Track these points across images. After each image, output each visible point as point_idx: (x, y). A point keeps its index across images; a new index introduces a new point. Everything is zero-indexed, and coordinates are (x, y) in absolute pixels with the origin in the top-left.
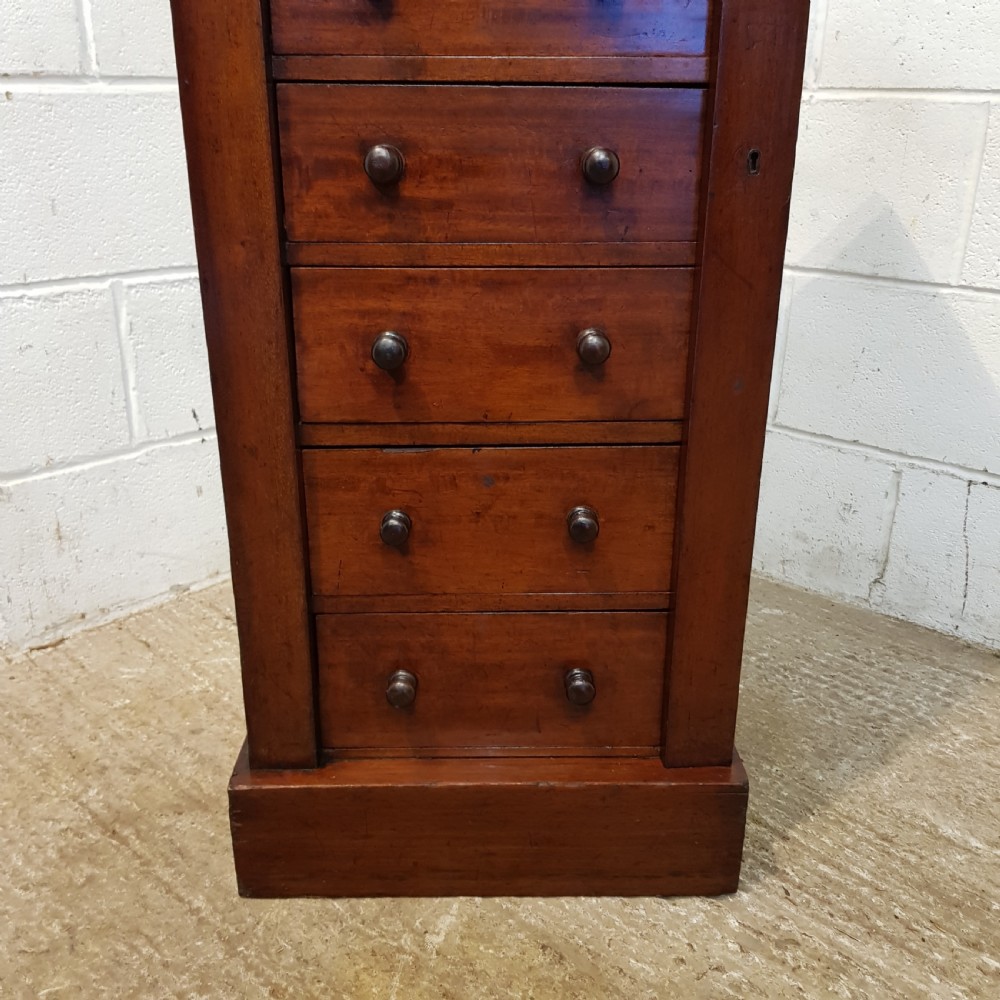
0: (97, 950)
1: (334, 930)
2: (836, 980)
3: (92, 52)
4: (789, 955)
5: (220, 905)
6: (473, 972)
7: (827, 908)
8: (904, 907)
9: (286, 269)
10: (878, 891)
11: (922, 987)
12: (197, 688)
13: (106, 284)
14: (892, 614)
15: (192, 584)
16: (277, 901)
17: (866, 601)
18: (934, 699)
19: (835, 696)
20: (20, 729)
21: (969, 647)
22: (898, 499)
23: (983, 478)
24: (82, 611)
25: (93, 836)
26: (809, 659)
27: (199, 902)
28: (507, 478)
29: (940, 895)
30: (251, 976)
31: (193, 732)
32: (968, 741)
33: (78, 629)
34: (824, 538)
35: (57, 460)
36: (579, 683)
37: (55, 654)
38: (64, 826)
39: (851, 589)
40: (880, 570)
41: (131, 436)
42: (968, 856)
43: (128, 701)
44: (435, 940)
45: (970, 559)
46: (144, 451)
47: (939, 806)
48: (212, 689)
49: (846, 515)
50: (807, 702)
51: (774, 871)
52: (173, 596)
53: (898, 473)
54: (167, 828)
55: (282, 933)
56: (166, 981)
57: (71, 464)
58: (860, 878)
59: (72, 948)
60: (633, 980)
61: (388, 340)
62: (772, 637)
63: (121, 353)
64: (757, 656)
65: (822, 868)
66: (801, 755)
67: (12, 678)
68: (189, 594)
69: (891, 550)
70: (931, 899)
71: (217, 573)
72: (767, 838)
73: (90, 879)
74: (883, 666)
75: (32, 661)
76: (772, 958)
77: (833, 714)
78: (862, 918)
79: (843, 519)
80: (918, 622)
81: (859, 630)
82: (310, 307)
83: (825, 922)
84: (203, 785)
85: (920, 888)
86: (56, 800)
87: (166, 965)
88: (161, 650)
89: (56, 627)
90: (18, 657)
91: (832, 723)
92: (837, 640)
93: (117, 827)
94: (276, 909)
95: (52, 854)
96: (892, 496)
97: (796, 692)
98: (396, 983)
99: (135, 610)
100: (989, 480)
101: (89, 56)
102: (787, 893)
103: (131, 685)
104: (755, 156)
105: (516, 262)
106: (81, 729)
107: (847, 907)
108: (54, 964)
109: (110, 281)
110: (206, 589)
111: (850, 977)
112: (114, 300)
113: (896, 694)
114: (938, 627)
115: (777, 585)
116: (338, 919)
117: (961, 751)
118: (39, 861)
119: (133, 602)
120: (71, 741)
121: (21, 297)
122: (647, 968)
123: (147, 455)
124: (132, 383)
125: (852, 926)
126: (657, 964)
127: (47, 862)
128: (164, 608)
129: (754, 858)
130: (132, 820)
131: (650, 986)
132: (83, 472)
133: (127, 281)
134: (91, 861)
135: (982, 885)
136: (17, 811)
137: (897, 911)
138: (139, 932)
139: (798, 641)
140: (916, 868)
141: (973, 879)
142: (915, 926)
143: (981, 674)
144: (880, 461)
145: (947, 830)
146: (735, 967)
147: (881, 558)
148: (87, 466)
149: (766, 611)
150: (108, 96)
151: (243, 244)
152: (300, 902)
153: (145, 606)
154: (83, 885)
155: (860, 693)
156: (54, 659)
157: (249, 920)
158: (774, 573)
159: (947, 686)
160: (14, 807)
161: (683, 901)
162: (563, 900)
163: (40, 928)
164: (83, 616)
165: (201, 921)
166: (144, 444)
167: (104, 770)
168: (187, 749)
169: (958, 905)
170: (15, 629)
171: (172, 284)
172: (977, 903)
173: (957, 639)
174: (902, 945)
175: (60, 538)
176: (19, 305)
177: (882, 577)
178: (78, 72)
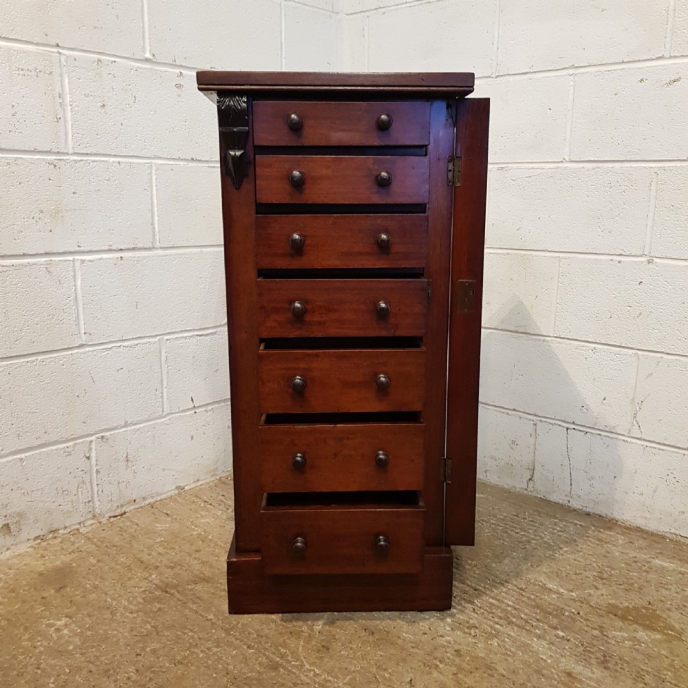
0: (168, 634)
1: (273, 625)
2: (491, 640)
3: (157, 238)
4: (472, 632)
5: (221, 617)
6: (335, 639)
7: (491, 615)
8: (526, 614)
10: (515, 609)
11: (530, 642)
12: (195, 533)
13: (156, 339)
14: (539, 496)
15: (186, 486)
16: (246, 615)
17: (526, 490)
18: (553, 533)
19: (506, 532)
20: (113, 551)
21: (575, 511)
22: (536, 437)
23: (573, 426)
24: (135, 498)
25: (158, 593)
26: (495, 516)
27: (211, 616)
28: (348, 439)
29: (542, 610)
30: (238, 642)
31: (197, 551)
32: (567, 551)
33: (132, 508)
34: (504, 458)
35: (129, 422)
36: (382, 543)
37: (122, 519)
38: (143, 589)
39: (519, 484)
40: (531, 473)
41: (163, 411)
42: (558, 595)
43: (163, 539)
44: (317, 628)
45: (571, 466)
46: (168, 418)
47: (549, 577)
48: (203, 533)
49: (514, 446)
50: (492, 535)
51: (469, 602)
52: (177, 492)
53: (535, 424)
54: (191, 590)
55: (249, 627)
56: (201, 644)
57: (135, 424)
58: (507, 604)
59: (158, 634)
60: (404, 640)
63: (161, 371)
65: (491, 600)
66: (487, 557)
67: (103, 530)
68: (185, 491)
69: (536, 463)
70: (538, 611)
71: (198, 480)
72: (467, 589)
73: (160, 609)
74: (531, 519)
75: (111, 522)
76: (465, 633)
77: (504, 540)
78: (506, 618)
79: (512, 448)
80: (551, 500)
81: (522, 504)
82: (266, 367)
83: (490, 620)
84: (205, 572)
85: (534, 607)
86: (137, 580)
87: (200, 638)
88: (175, 516)
89: (122, 506)
90: (104, 520)
91: (503, 544)
92: (510, 508)
93: (168, 590)
94: (246, 618)
95: (140, 600)
96: (533, 435)
97: (487, 530)
98: (301, 642)
99: (159, 499)
100: (576, 427)
101: (156, 239)
102: (474, 610)
103: (163, 532)
106: (142, 551)
107: (500, 614)
108: (151, 639)
109: (158, 337)
110: (193, 488)
111: (498, 639)
112: (160, 346)
113: (535, 531)
114: (560, 502)
115: (483, 483)
116: (273, 621)
117: (562, 555)
118: (135, 603)
119: (158, 494)
120: (138, 556)
121: (120, 346)
122: (410, 636)
123: (170, 419)
124: (165, 386)
125: (501, 622)
126: (414, 635)
127: (139, 603)
128: (173, 498)
129: (460, 597)
130: (175, 586)
131: (411, 642)
132: (140, 428)
133: (166, 337)
134: (158, 602)
135: (563, 606)
136: (120, 585)
137: (523, 616)
140: (534, 600)
141: (559, 604)
142: (529, 621)
143: (578, 523)
144: (526, 419)
145: (550, 586)
146: (448, 636)
147: (531, 467)
148: (142, 425)
150: (163, 256)
151: (246, 332)
152: (256, 615)
153: (163, 496)
154: (157, 612)
155: (517, 531)
156: (123, 521)
157: (234, 622)
158: (482, 477)
159: (561, 528)
160: (118, 582)
161: (427, 613)
162: (374, 613)
163: (142, 627)
164: (135, 501)
165: (213, 623)
166: (168, 414)
167: (157, 567)
168: (195, 558)
169: (550, 614)
170: (103, 506)
171: (186, 338)
172: (559, 613)
173: (569, 507)
174: (523, 628)
175: (127, 461)
176: (119, 350)
177: (532, 477)
178: (151, 246)
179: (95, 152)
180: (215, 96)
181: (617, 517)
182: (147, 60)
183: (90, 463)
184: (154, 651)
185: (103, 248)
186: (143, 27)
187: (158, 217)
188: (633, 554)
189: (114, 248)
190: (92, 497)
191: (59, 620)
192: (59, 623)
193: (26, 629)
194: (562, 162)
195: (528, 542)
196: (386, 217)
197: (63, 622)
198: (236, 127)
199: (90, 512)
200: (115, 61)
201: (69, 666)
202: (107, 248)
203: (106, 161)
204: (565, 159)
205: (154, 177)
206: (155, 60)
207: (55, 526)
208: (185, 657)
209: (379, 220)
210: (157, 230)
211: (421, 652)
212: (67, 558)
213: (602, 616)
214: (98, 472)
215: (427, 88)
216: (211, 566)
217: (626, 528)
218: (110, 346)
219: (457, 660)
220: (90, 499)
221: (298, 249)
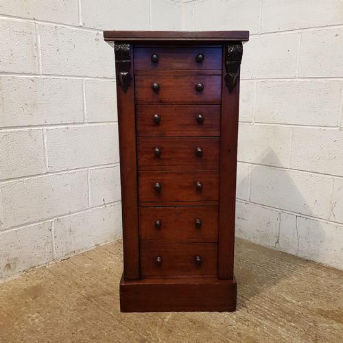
0: (89, 322)
1: (143, 318)
2: (257, 327)
3: (86, 117)
4: (247, 323)
5: (116, 314)
6: (175, 326)
7: (257, 314)
8: (275, 314)
9: (137, 171)
10: (269, 311)
11: (277, 329)
12: (105, 269)
13: (85, 169)
14: (282, 251)
15: (100, 244)
16: (129, 313)
17: (275, 247)
18: (289, 271)
19: (265, 270)
21: (300, 258)
22: (280, 220)
23: (299, 215)
24: (74, 250)
25: (85, 301)
26: (259, 261)
27: (111, 313)
28: (182, 213)
29: (285, 313)
30: (125, 327)
31: (105, 278)
32: (296, 280)
33: (73, 255)
34: (263, 231)
35: (72, 212)
38: (77, 298)
39: (271, 244)
40: (278, 239)
41: (89, 206)
42: (292, 304)
43: (88, 272)
44: (166, 320)
45: (299, 236)
47: (287, 294)
48: (108, 269)
50: (257, 271)
51: (245, 307)
52: (96, 247)
53: (280, 214)
54: (101, 299)
55: (131, 319)
56: (106, 328)
57: (75, 213)
58: (265, 308)
59: (84, 322)
60: (211, 327)
61: (157, 185)
63: (88, 186)
65: (256, 306)
66: (254, 283)
67: (58, 267)
68: (100, 247)
69: (280, 234)
70: (281, 312)
71: (106, 241)
72: (244, 300)
73: (85, 309)
74: (277, 263)
75: (62, 263)
76: (243, 324)
77: (263, 274)
78: (264, 316)
79: (268, 226)
80: (288, 253)
81: (272, 255)
83: (256, 317)
84: (109, 290)
85: (279, 310)
86: (74, 293)
87: (105, 325)
88: (94, 260)
89: (68, 254)
91: (263, 276)
92: (267, 257)
93: (90, 299)
94: (129, 315)
95: (75, 304)
98: (158, 328)
99: (87, 251)
100: (301, 216)
102: (248, 311)
103: (88, 268)
106: (77, 278)
107: (261, 314)
108: (80, 325)
109: (87, 169)
110: (104, 245)
111: (260, 327)
112: (87, 173)
113: (279, 269)
114: (293, 254)
115: (253, 244)
116: (143, 316)
117: (294, 282)
118: (73, 305)
119: (86, 248)
120: (75, 281)
121: (67, 173)
122: (214, 325)
123: (92, 210)
124: (90, 193)
125: (262, 318)
126: (216, 324)
127: (75, 306)
128: (94, 250)
130: (93, 297)
131: (215, 328)
132: (77, 215)
133: (90, 169)
134: (85, 305)
135: (294, 309)
137: (273, 315)
138: (98, 319)
140: (279, 306)
141: (292, 308)
142: (277, 317)
143: (302, 265)
144: (275, 211)
145: (288, 299)
146: (234, 325)
147: (278, 236)
148: (78, 213)
150: (89, 127)
152: (135, 313)
153: (89, 250)
155: (270, 269)
156: (68, 262)
157: (123, 316)
158: (252, 240)
159: (293, 267)
160: (64, 295)
161: (223, 313)
162: (195, 312)
163: (76, 319)
164: (74, 252)
165: (112, 317)
166: (91, 208)
167: (84, 287)
168: (104, 282)
169: (288, 314)
170: (58, 255)
171: (100, 169)
172: (292, 313)
173: (297, 257)
174: (273, 321)
175: (71, 231)
176: (66, 175)
177: (278, 241)
178: (83, 122)
179: (54, 74)
180: (113, 44)
181: (323, 262)
182: (80, 26)
183: (52, 232)
184: (81, 332)
185: (58, 123)
186: (78, 10)
187: (86, 107)
188: (330, 282)
189: (63, 123)
190: (53, 250)
191: (34, 314)
192: (34, 316)
193: (17, 319)
194: (294, 78)
195: (276, 275)
196: (201, 106)
197: (35, 316)
198: (124, 59)
199: (51, 257)
200: (64, 27)
201: (38, 339)
202: (60, 123)
203: (60, 78)
204: (296, 77)
205: (84, 86)
206: (84, 27)
207: (34, 265)
208: (97, 335)
209: (198, 108)
210: (86, 114)
211: (220, 334)
212: (38, 282)
213: (314, 315)
214: (55, 237)
215: (224, 39)
216: (112, 287)
217: (327, 268)
218: (62, 173)
219: (239, 338)
220: (51, 251)
221: (157, 122)
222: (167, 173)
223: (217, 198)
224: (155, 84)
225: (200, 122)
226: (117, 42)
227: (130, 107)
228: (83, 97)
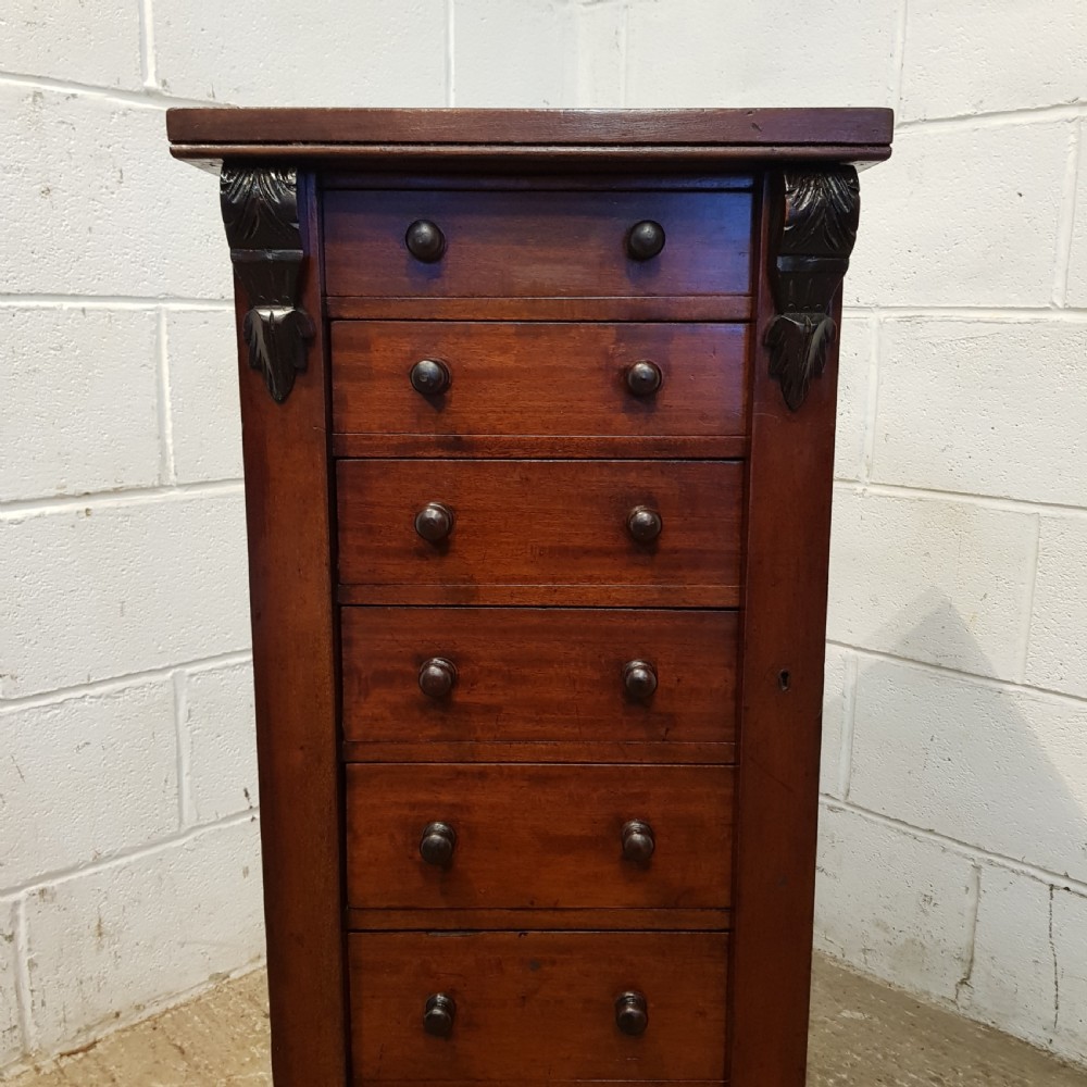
3: (171, 465)
9: (341, 765)
13: (169, 674)
14: (982, 1020)
15: (231, 971)
17: (954, 1003)
22: (979, 896)
23: (1065, 883)
24: (117, 1010)
28: (553, 963)
33: (111, 1030)
34: (905, 929)
35: (104, 854)
37: (87, 1062)
39: (937, 987)
40: (966, 969)
41: (181, 822)
45: (1059, 968)
46: (191, 837)
49: (927, 907)
52: (211, 986)
53: (978, 868)
57: (118, 857)
62: (852, 1051)
63: (178, 741)
64: (834, 1077)
68: (228, 982)
69: (976, 950)
71: (259, 957)
75: (62, 1071)
79: (924, 911)
80: (1010, 1032)
81: (945, 1042)
82: (363, 801)
88: (196, 1059)
89: (89, 1028)
90: (47, 1065)
92: (921, 1056)
96: (972, 891)
99: (171, 1005)
100: (1072, 886)
101: (168, 468)
104: (785, 675)
105: (562, 759)
109: (172, 672)
110: (246, 976)
112: (175, 690)
114: (1031, 1039)
115: (859, 977)
119: (170, 995)
121: (83, 697)
123: (195, 840)
124: (185, 769)
128: (202, 1001)
132: (130, 864)
133: (189, 670)
139: (879, 1056)
144: (958, 854)
147: (966, 957)
148: (133, 858)
149: (846, 1014)
150: (184, 502)
153: (182, 999)
156: (85, 1069)
158: (855, 962)
164: (118, 1015)
166: (193, 829)
170: (46, 1035)
171: (233, 667)
173: (1052, 1054)
175: (100, 935)
176: (80, 705)
177: (968, 978)
178: (156, 483)
179: (27, 290)
180: (215, 170)
182: (148, 95)
183: (16, 948)
185: (45, 493)
186: (141, 24)
187: (174, 421)
189: (70, 491)
190: (21, 1018)
194: (1047, 309)
196: (649, 467)
198: (270, 248)
199: (16, 1049)
200: (74, 96)
202: (53, 492)
203: (54, 309)
204: (1054, 304)
205: (165, 338)
206: (168, 94)
209: (633, 474)
210: (170, 450)
214: (32, 964)
215: (767, 149)
218: (60, 699)
220: (14, 1023)
221: (438, 541)
222: (482, 775)
223: (723, 896)
224: (428, 366)
225: (643, 543)
226: (232, 165)
227: (304, 472)
228: (159, 383)
